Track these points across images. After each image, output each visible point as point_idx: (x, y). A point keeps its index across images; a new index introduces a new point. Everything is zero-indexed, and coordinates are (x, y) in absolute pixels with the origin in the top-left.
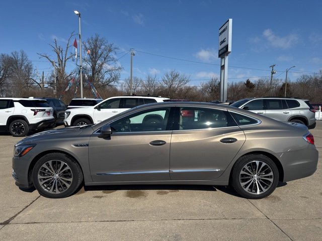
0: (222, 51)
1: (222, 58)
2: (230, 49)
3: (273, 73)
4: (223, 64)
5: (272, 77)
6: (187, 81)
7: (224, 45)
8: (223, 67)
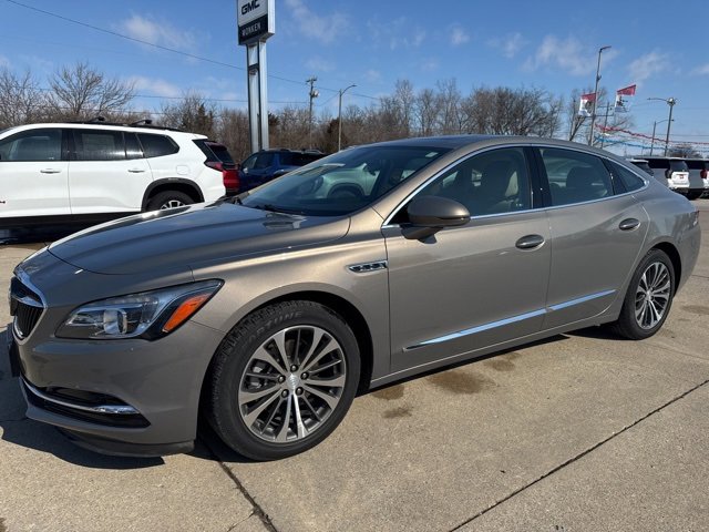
0: (251, 30)
1: (249, 46)
2: (271, 29)
3: (312, 96)
4: (252, 62)
5: (311, 104)
6: (127, 97)
7: (253, 15)
8: (254, 69)
